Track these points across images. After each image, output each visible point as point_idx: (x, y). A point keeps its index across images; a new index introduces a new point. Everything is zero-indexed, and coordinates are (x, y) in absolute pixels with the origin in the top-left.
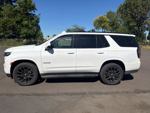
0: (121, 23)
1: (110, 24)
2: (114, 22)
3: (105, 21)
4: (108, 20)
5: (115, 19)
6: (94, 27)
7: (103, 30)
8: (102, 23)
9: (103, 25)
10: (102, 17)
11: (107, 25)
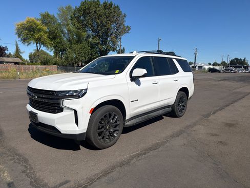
0: (64, 35)
1: (50, 35)
2: (56, 34)
3: (40, 30)
4: (45, 28)
5: (57, 29)
6: (19, 37)
7: (38, 45)
8: (34, 33)
9: (37, 36)
10: (33, 21)
11: (45, 36)
